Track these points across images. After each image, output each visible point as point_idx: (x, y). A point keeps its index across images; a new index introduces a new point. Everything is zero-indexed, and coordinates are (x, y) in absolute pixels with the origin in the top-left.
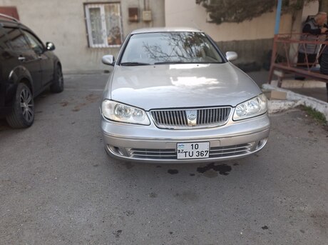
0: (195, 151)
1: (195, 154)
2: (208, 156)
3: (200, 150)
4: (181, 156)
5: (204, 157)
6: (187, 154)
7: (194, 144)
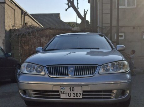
0: (72, 92)
1: (73, 95)
2: (81, 97)
3: (75, 92)
4: (63, 96)
5: (79, 97)
6: (67, 94)
7: (71, 87)
